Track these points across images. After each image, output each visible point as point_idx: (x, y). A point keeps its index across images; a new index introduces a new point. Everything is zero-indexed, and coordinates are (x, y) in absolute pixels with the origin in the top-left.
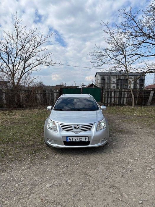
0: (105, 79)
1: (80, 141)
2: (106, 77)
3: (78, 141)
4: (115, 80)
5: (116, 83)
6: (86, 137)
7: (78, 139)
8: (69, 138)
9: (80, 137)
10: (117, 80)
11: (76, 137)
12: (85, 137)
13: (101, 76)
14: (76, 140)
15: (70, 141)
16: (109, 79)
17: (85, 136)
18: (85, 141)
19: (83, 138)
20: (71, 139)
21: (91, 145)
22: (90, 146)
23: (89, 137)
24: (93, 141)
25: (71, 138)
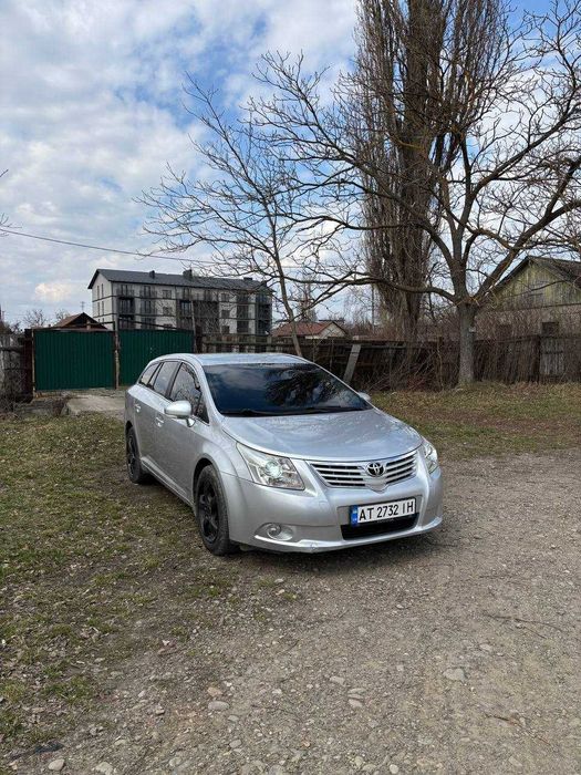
0: (132, 299)
1: (393, 516)
2: (137, 291)
3: (387, 517)
4: (172, 304)
5: (174, 313)
6: (410, 501)
7: (389, 512)
8: (360, 509)
9: (394, 504)
10: (180, 302)
11: (382, 506)
12: (406, 502)
13: (116, 287)
14: (382, 514)
15: (363, 520)
16: (149, 298)
17: (407, 499)
18: (406, 514)
19: (400, 504)
20: (367, 513)
21: (424, 524)
22: (418, 529)
23: (416, 497)
24: (427, 510)
25: (365, 508)
